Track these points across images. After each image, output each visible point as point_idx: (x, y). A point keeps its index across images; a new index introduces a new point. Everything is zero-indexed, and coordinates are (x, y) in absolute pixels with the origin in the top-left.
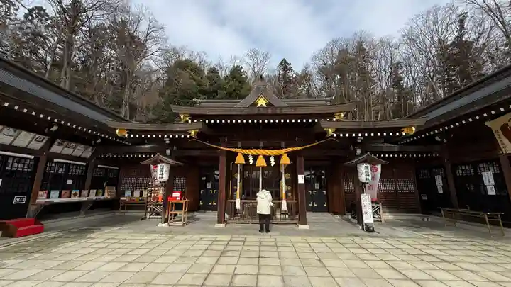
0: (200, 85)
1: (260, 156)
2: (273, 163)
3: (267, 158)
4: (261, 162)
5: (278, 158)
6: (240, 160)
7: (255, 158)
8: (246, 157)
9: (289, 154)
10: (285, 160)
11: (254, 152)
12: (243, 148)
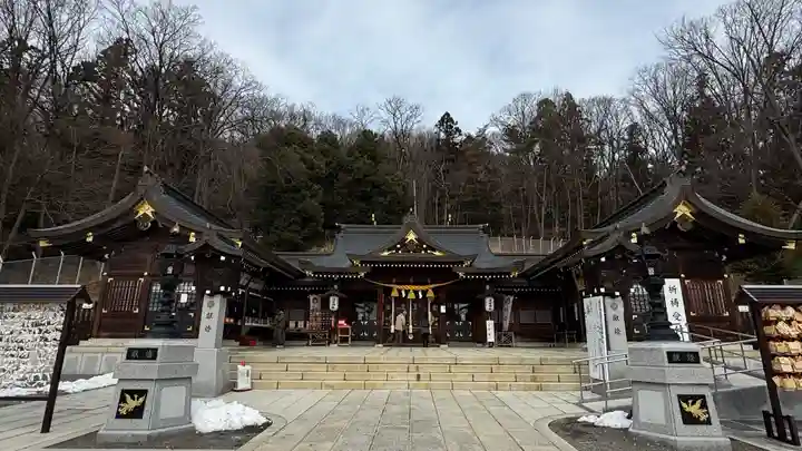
0: (312, 168)
1: (411, 291)
2: (421, 296)
3: (416, 292)
4: (412, 296)
5: (424, 293)
6: (395, 294)
7: (407, 292)
8: (400, 291)
9: (433, 289)
10: (430, 294)
11: (408, 287)
12: (397, 283)
